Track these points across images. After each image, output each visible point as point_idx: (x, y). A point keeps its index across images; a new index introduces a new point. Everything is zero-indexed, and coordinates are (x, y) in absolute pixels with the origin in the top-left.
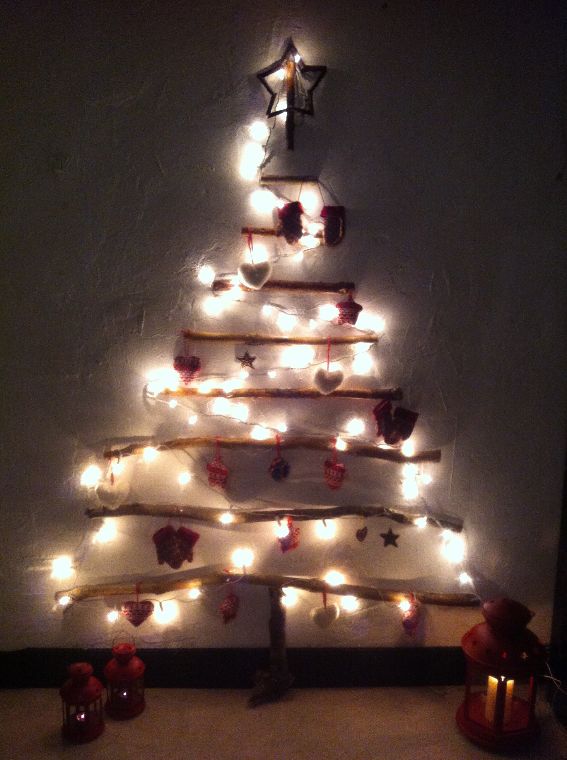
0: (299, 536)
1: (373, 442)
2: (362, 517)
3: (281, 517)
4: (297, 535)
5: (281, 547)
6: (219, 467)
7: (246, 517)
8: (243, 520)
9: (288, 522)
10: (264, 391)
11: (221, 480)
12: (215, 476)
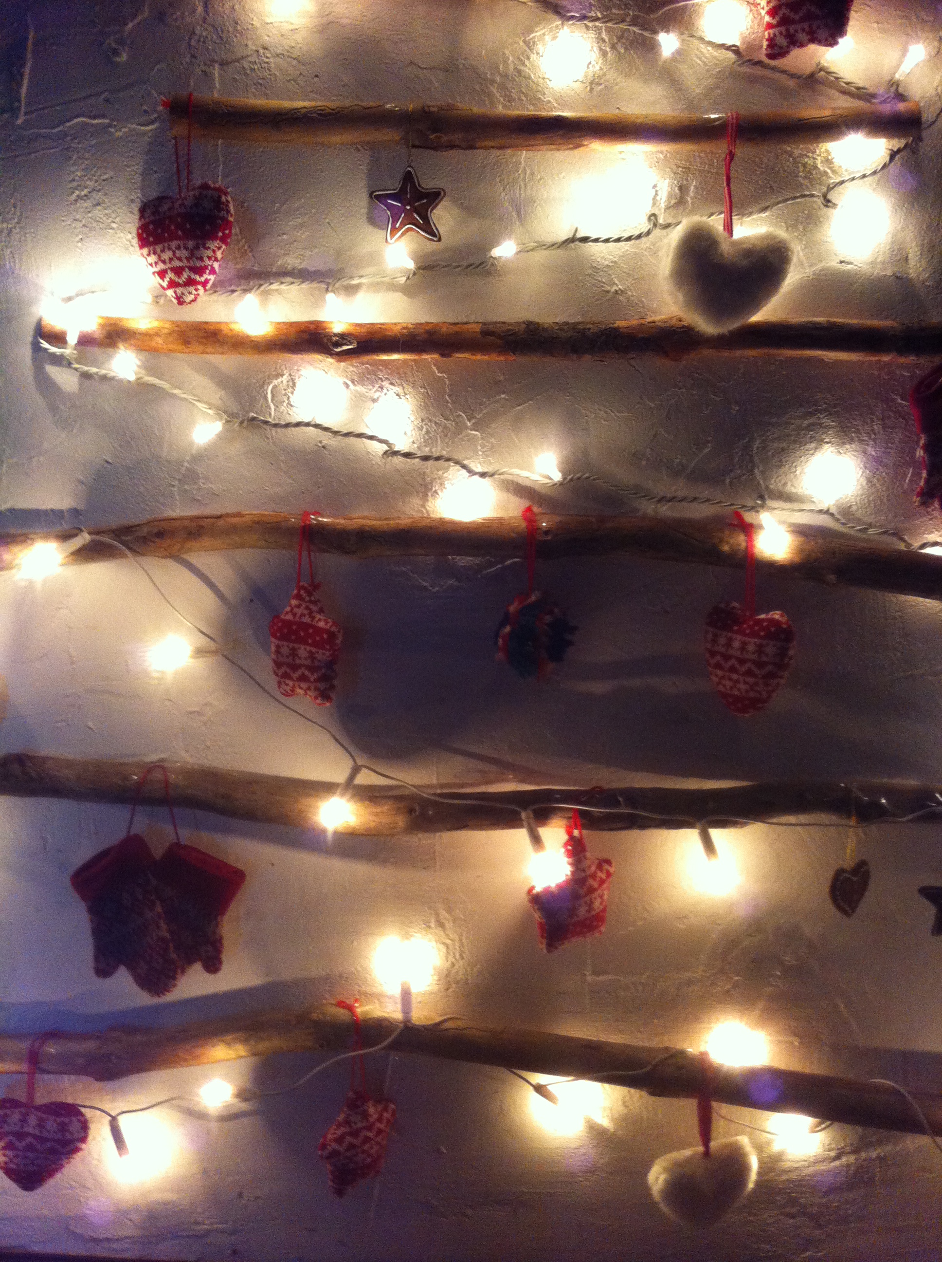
0: (608, 888)
1: (897, 534)
2: (853, 822)
3: (543, 816)
4: (602, 882)
5: (541, 926)
6: (306, 620)
7: (411, 811)
8: (401, 821)
9: (569, 833)
10: (477, 328)
11: (312, 669)
12: (294, 653)
